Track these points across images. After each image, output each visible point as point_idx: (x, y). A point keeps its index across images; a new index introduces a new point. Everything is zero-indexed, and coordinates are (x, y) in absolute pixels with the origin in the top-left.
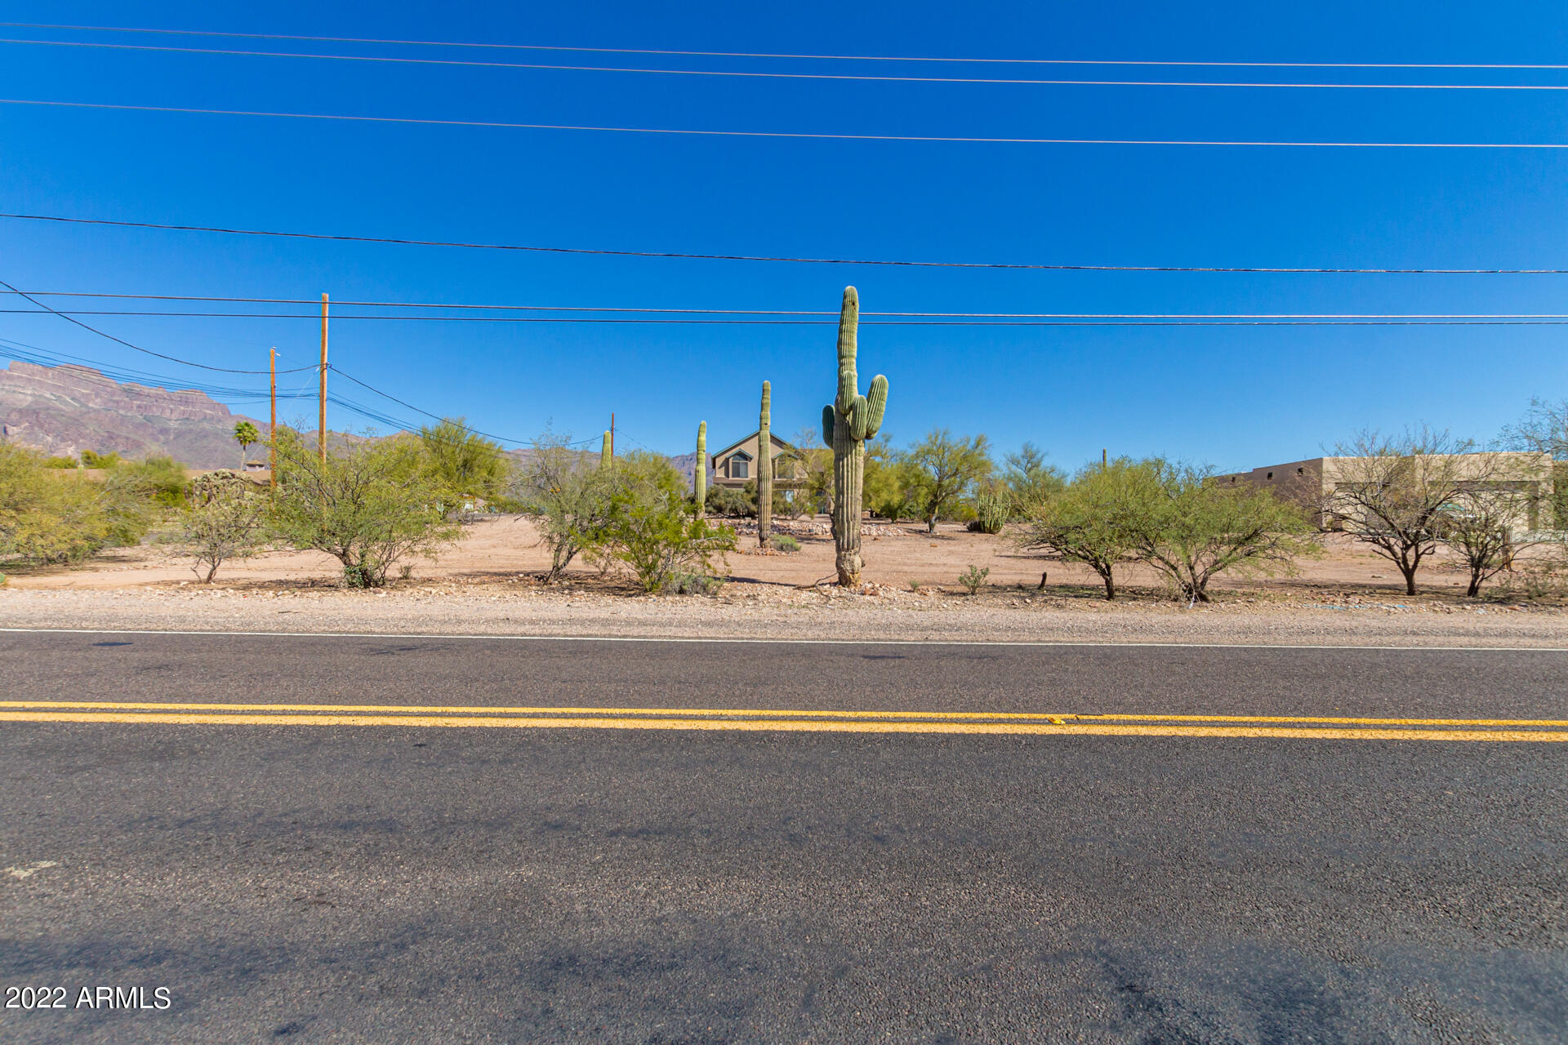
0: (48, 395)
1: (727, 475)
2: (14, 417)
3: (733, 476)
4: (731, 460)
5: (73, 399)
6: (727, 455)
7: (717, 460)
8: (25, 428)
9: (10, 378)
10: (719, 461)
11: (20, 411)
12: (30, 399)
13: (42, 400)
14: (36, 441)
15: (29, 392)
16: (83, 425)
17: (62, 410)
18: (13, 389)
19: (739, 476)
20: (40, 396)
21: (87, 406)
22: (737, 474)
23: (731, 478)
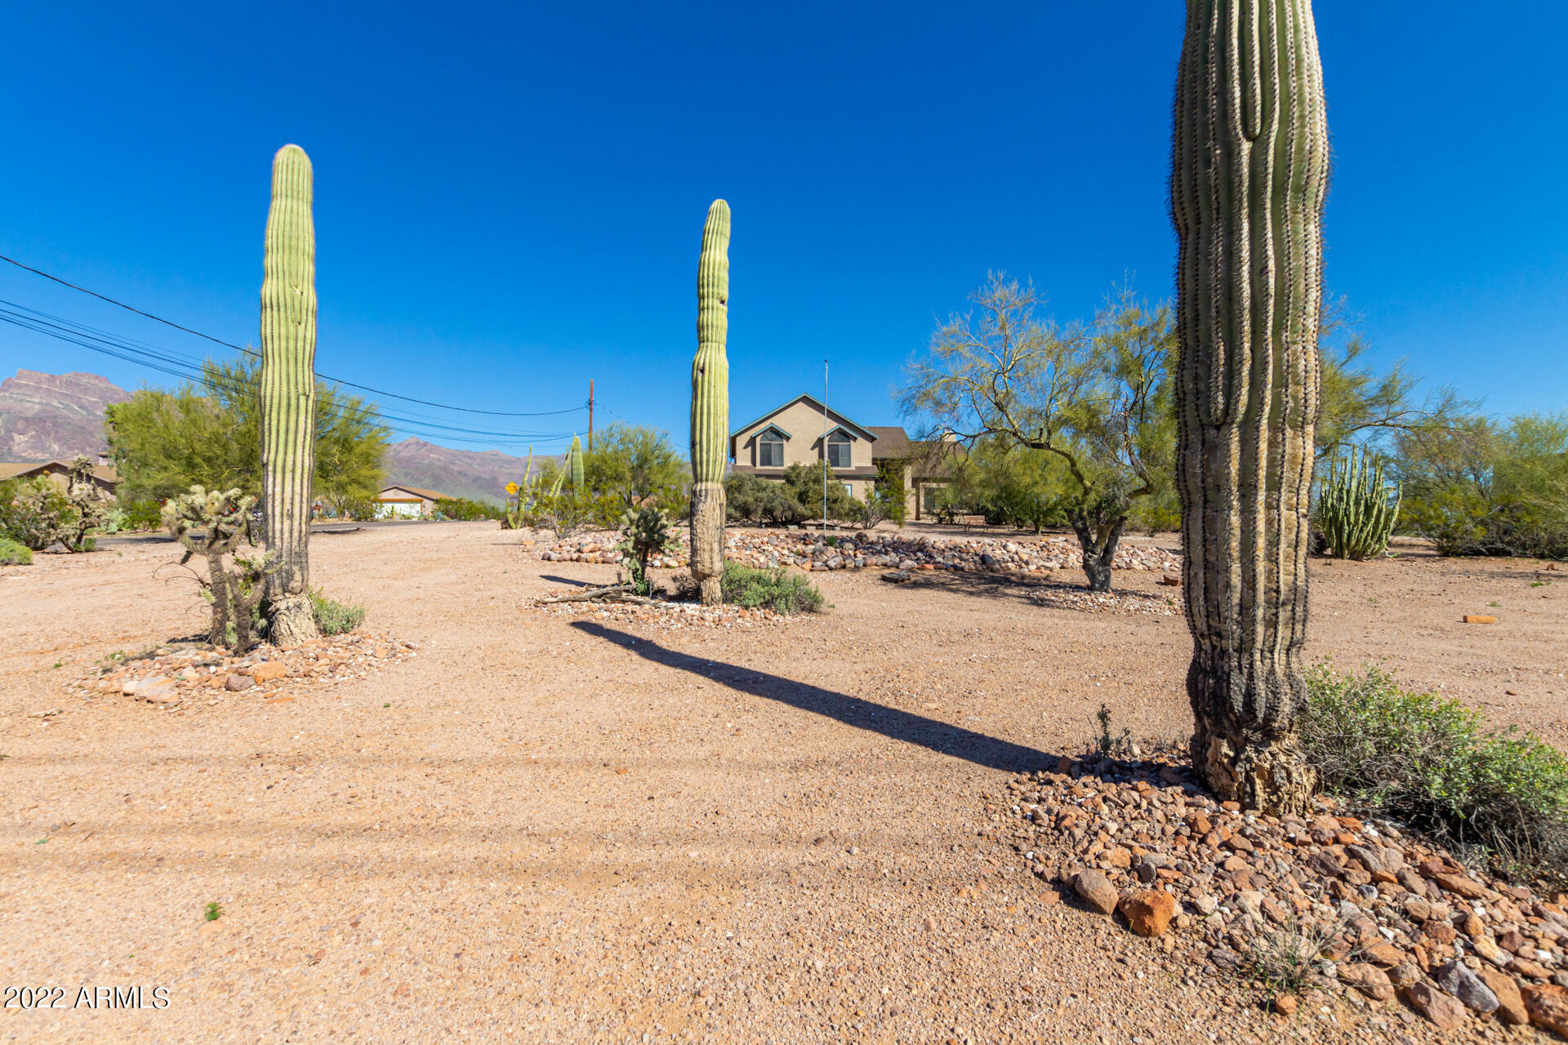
0: (56, 403)
1: (754, 462)
2: (20, 425)
3: (762, 464)
4: (758, 440)
5: (80, 407)
6: (752, 433)
7: (738, 439)
8: (32, 437)
9: (20, 386)
10: (742, 441)
11: (26, 420)
12: (37, 407)
13: (49, 408)
14: (43, 449)
15: (37, 401)
16: (90, 433)
17: (69, 418)
18: (20, 397)
19: (770, 464)
20: (48, 404)
21: (94, 415)
22: (766, 460)
23: (758, 467)
